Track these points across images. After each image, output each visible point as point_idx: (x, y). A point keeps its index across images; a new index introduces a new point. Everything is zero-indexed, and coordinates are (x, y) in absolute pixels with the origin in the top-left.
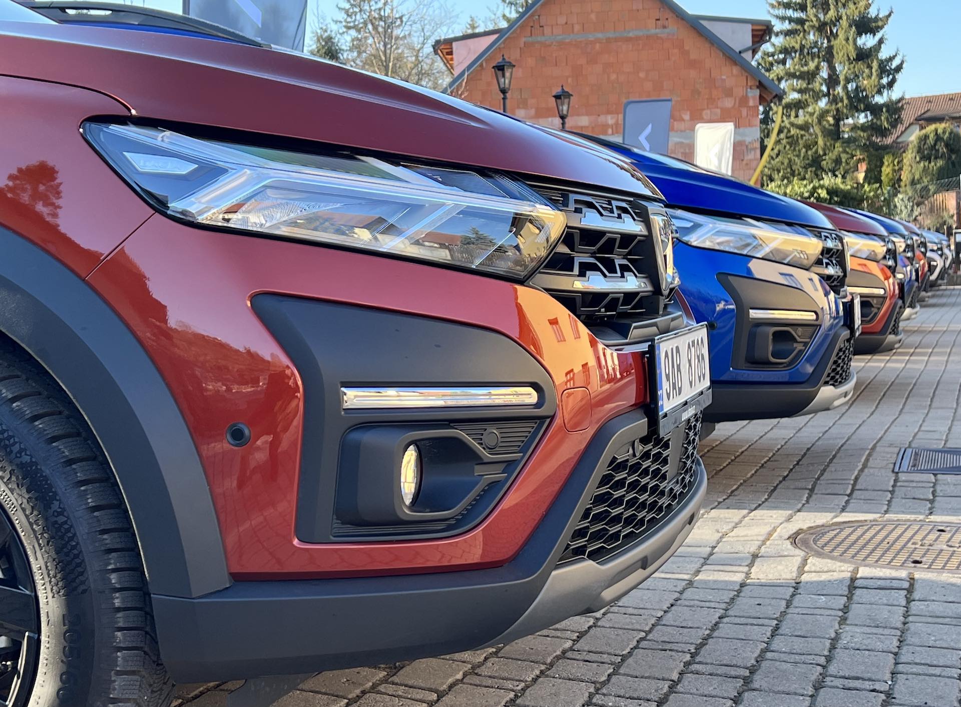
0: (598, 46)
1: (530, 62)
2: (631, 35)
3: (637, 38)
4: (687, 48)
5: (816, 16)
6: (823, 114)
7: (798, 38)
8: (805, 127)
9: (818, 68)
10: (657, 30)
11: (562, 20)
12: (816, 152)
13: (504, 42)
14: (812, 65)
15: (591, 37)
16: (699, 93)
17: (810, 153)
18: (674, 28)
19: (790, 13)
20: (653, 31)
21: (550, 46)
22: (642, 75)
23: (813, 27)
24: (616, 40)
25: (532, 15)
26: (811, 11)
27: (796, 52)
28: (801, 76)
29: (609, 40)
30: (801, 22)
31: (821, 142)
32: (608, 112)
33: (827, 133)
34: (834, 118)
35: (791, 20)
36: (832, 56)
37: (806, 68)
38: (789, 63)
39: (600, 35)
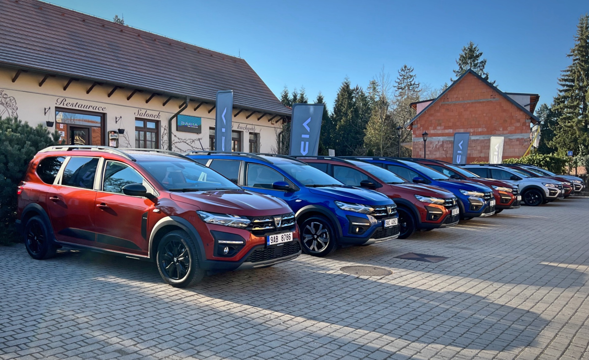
0: (468, 105)
1: (443, 111)
2: (481, 101)
3: (483, 102)
4: (502, 105)
5: (578, 84)
6: (579, 122)
7: (570, 93)
8: (571, 127)
9: (578, 104)
10: (491, 99)
11: (455, 96)
12: (576, 137)
13: (434, 104)
14: (575, 103)
15: (466, 102)
16: (507, 121)
17: (573, 137)
18: (498, 98)
19: (567, 83)
20: (490, 99)
21: (450, 105)
22: (484, 115)
23: (577, 88)
24: (475, 103)
25: (444, 95)
26: (576, 82)
27: (569, 98)
28: (571, 107)
29: (472, 103)
30: (572, 86)
31: (578, 133)
32: (471, 128)
33: (580, 129)
34: (584, 123)
35: (567, 86)
36: (585, 99)
37: (573, 104)
38: (566, 102)
39: (469, 101)
